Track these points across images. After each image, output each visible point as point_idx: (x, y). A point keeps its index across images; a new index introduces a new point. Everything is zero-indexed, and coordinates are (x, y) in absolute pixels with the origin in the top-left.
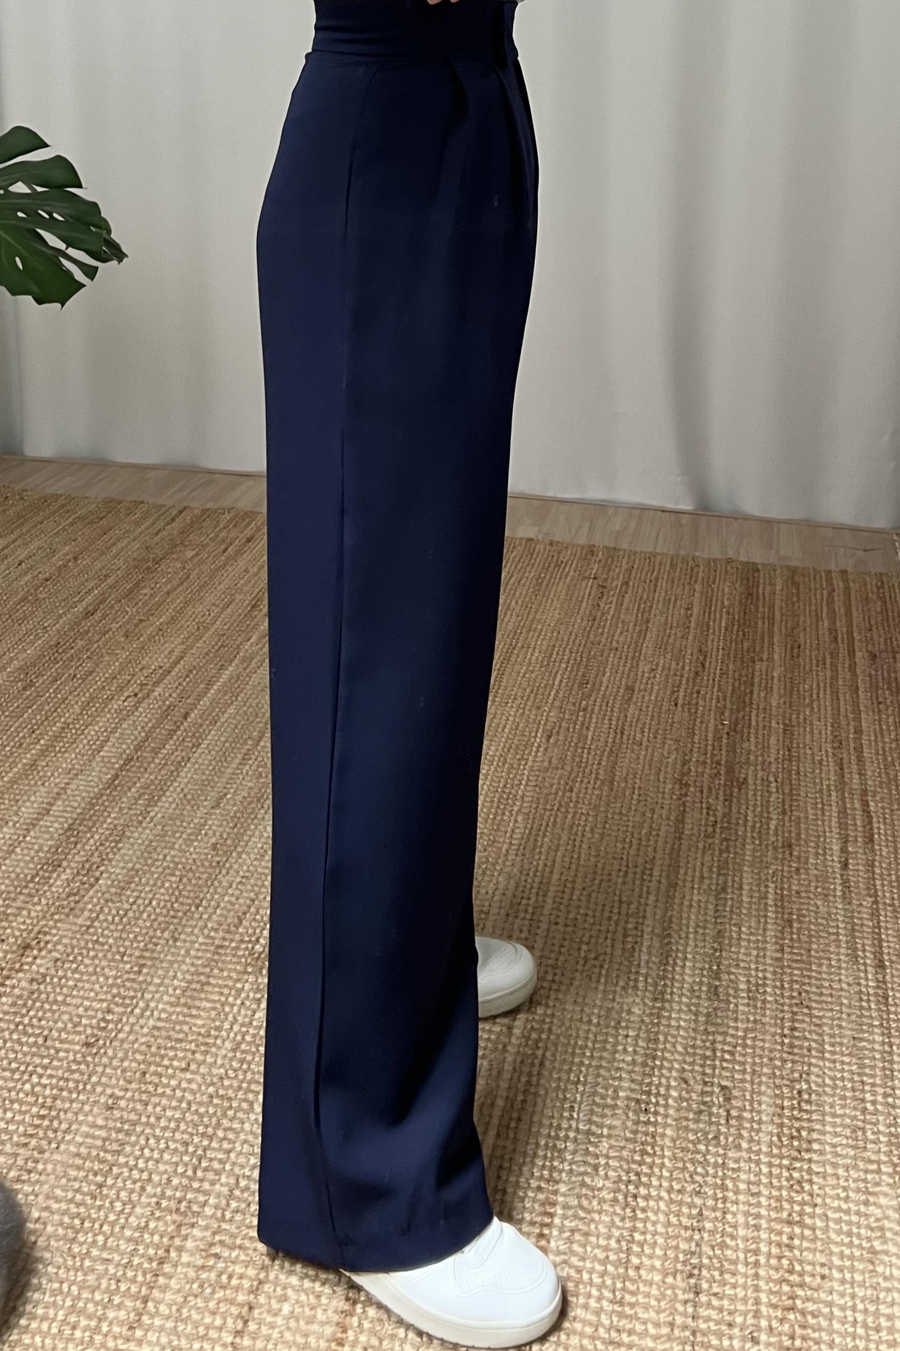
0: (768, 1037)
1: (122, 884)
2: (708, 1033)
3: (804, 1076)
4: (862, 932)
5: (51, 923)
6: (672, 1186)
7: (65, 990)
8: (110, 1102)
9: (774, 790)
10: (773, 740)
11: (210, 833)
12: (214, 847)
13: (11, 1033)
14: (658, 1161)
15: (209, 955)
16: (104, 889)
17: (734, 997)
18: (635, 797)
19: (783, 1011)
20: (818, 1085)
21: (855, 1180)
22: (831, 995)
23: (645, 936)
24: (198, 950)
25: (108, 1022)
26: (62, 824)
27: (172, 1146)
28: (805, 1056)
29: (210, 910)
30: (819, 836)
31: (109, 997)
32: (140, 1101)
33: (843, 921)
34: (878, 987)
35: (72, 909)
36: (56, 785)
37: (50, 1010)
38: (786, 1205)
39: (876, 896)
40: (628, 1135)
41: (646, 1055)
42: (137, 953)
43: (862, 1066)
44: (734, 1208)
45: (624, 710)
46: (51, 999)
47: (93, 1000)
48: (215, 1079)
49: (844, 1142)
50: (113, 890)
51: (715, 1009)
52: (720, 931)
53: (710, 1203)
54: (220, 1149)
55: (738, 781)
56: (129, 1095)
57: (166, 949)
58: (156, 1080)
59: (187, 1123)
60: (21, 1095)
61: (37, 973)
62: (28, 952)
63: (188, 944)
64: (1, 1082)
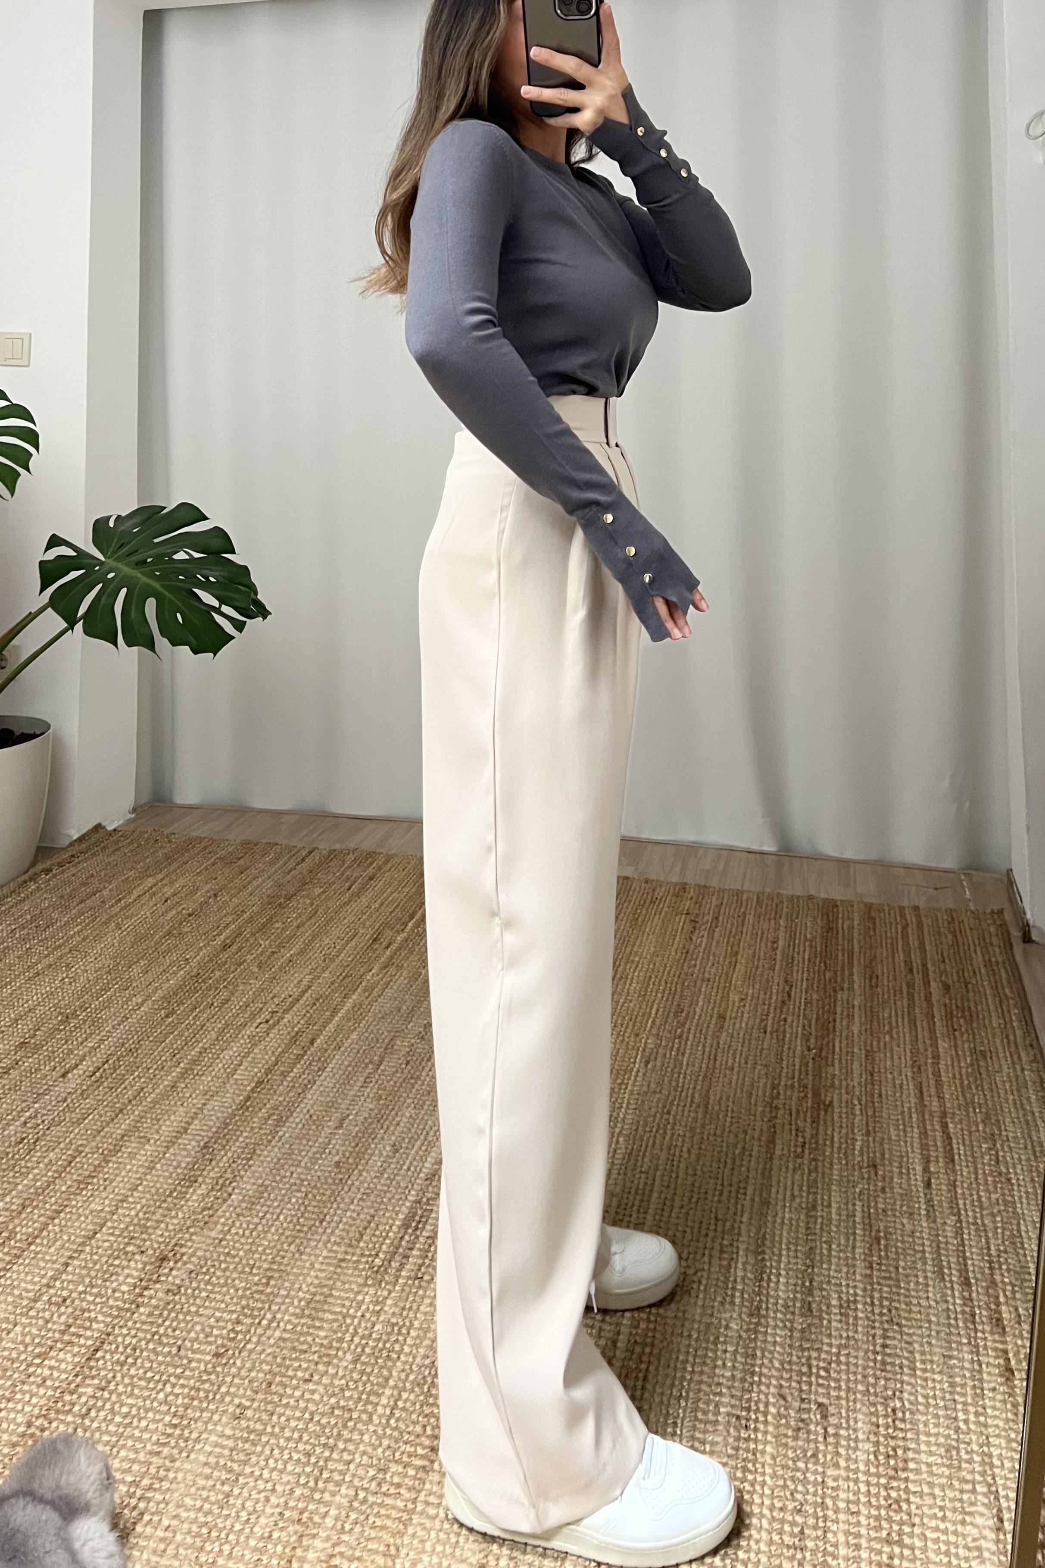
0: (861, 1354)
1: (253, 1199)
2: (803, 1349)
3: (897, 1393)
4: (947, 1250)
5: (187, 1236)
6: (773, 1504)
7: (198, 1301)
8: (238, 1411)
9: (858, 1112)
10: (856, 1065)
11: (334, 1152)
12: (338, 1164)
13: (147, 1343)
14: (759, 1479)
15: (332, 1269)
16: (236, 1204)
17: (827, 1313)
18: (728, 1120)
19: (873, 1328)
20: (911, 1403)
21: (952, 1500)
22: (920, 1312)
23: (741, 1253)
24: (322, 1263)
25: (237, 1333)
26: (198, 1142)
27: (295, 1456)
28: (896, 1373)
29: (333, 1225)
30: (902, 1157)
31: (239, 1308)
32: (266, 1411)
33: (928, 1239)
34: (964, 1304)
35: (206, 1223)
36: (194, 1105)
37: (184, 1320)
38: (885, 1524)
39: (959, 1215)
40: (730, 1451)
41: (744, 1371)
42: (266, 1266)
43: (952, 1385)
44: (834, 1527)
45: (716, 1037)
46: (185, 1310)
47: (224, 1311)
48: (337, 1391)
49: (939, 1461)
50: (244, 1205)
51: (809, 1325)
52: (811, 1248)
53: (811, 1521)
54: (340, 1461)
55: (824, 1104)
56: (256, 1405)
57: (292, 1261)
58: (282, 1391)
59: (310, 1434)
60: (155, 1404)
61: (173, 1284)
62: (165, 1264)
63: (312, 1258)
64: (136, 1391)
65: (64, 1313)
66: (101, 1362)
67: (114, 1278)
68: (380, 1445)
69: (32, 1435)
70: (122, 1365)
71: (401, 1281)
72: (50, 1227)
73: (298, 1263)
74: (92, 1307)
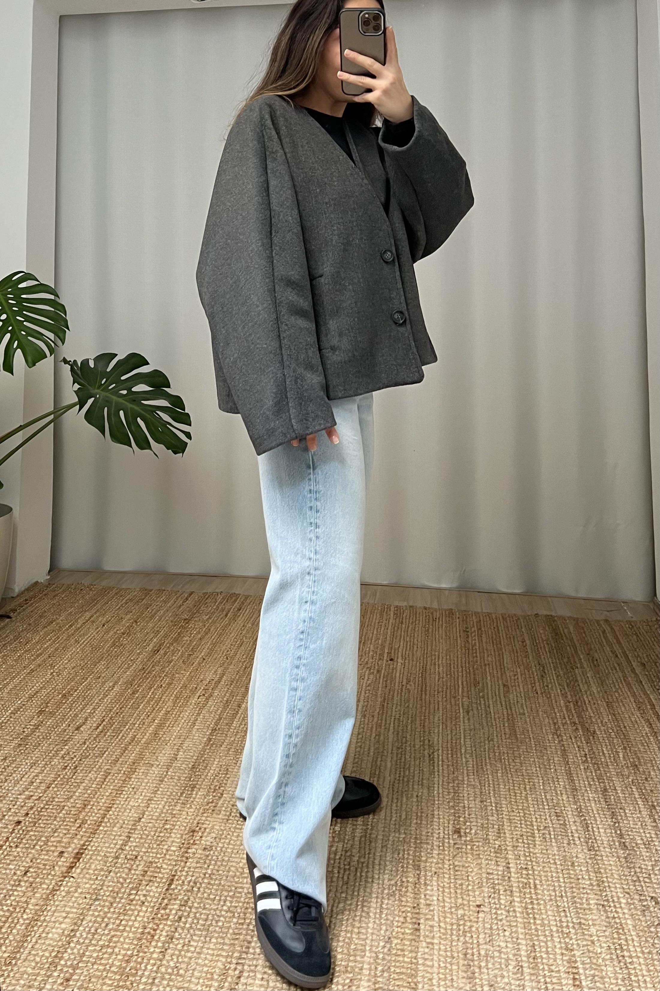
5: (204, 818)
7: (226, 854)
16: (228, 799)
26: (187, 765)
35: (213, 810)
36: (175, 744)
37: (222, 865)
60: (223, 913)
61: (206, 845)
62: (195, 834)
64: (207, 906)
66: (176, 891)
67: (163, 843)
68: (381, 929)
69: (149, 933)
70: (192, 891)
72: (108, 816)
74: (157, 861)
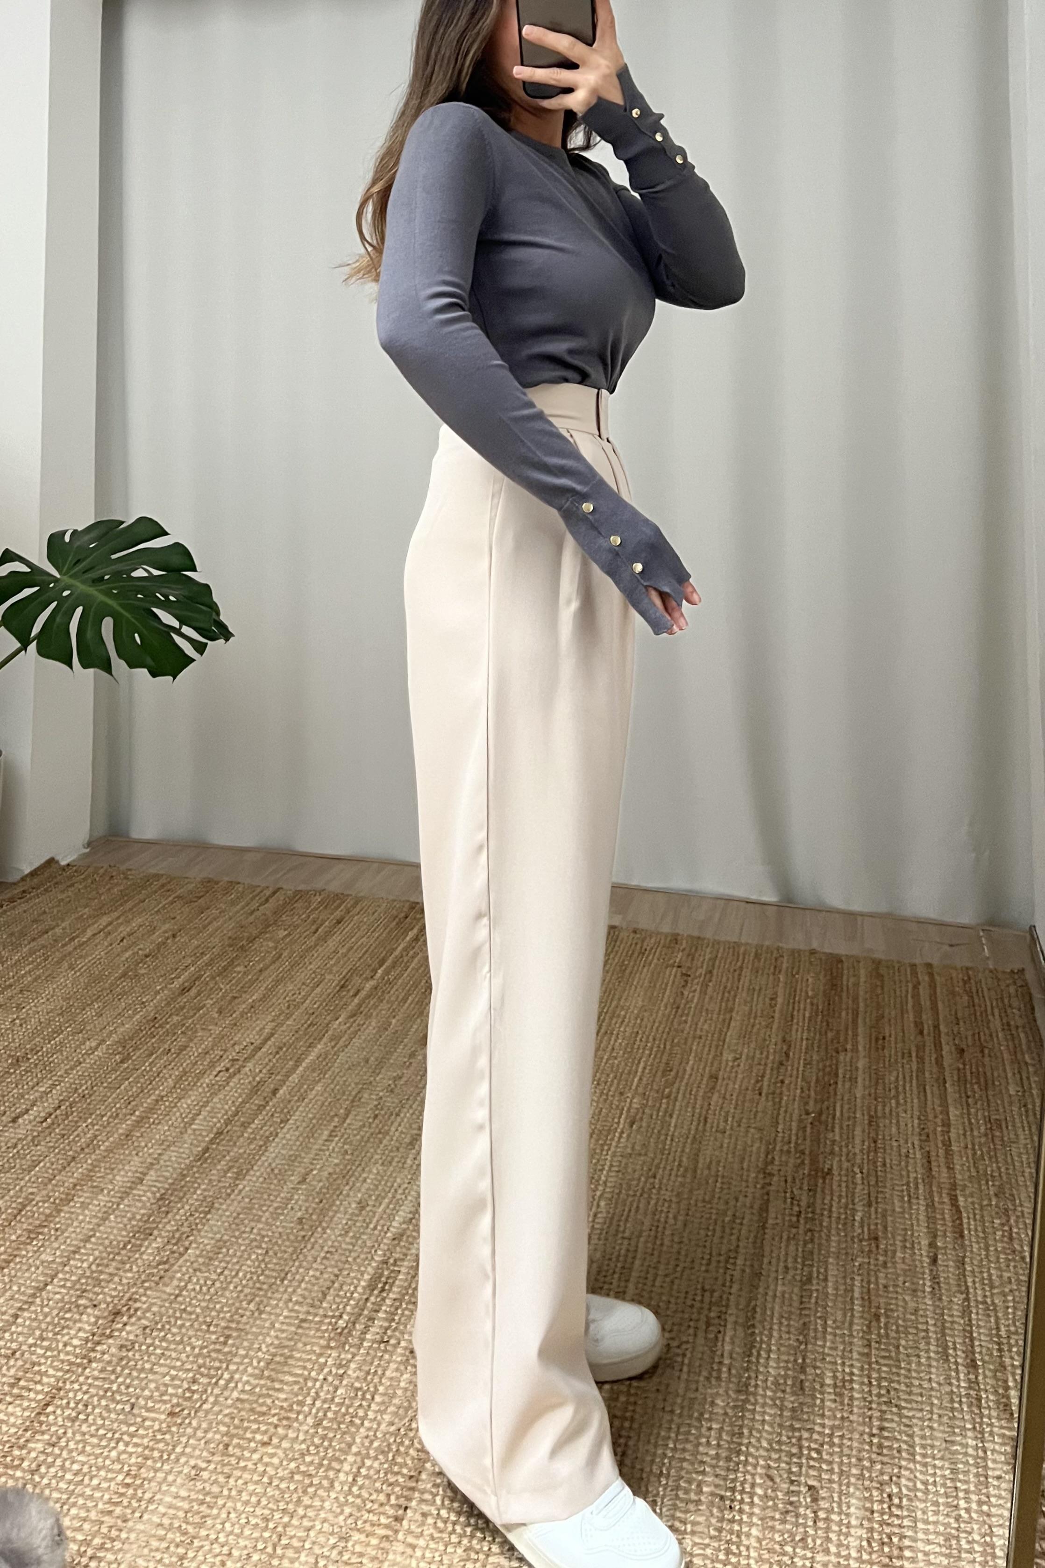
0: (856, 1436)
1: (211, 1254)
2: (792, 1428)
3: (894, 1478)
4: (953, 1330)
5: (141, 1291)
7: (153, 1358)
8: (193, 1472)
10: (858, 1131)
11: (297, 1207)
12: (300, 1220)
13: (99, 1400)
15: (293, 1329)
16: (193, 1258)
17: (822, 1393)
20: (909, 1489)
22: (921, 1395)
23: (729, 1326)
24: (283, 1323)
25: (193, 1392)
26: (154, 1193)
27: (253, 1521)
28: (893, 1458)
29: (295, 1284)
30: (906, 1230)
31: (195, 1367)
32: (223, 1473)
33: (933, 1318)
35: (161, 1278)
36: (150, 1155)
37: (138, 1377)
39: (968, 1293)
40: (712, 1532)
41: (730, 1449)
42: (223, 1324)
43: (955, 1471)
45: (707, 1098)
46: (139, 1367)
47: (180, 1369)
48: (297, 1455)
49: (938, 1550)
50: (201, 1260)
51: (801, 1404)
52: (805, 1324)
55: (823, 1172)
56: (212, 1466)
57: (251, 1321)
58: (238, 1453)
60: (107, 1462)
61: (127, 1340)
62: (118, 1319)
63: (273, 1317)
64: (88, 1448)
65: (13, 1366)
66: (51, 1418)
67: (65, 1331)
68: (342, 1512)
70: (75, 1419)
71: (365, 1344)
73: (258, 1322)
74: (43, 1361)
